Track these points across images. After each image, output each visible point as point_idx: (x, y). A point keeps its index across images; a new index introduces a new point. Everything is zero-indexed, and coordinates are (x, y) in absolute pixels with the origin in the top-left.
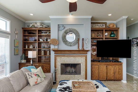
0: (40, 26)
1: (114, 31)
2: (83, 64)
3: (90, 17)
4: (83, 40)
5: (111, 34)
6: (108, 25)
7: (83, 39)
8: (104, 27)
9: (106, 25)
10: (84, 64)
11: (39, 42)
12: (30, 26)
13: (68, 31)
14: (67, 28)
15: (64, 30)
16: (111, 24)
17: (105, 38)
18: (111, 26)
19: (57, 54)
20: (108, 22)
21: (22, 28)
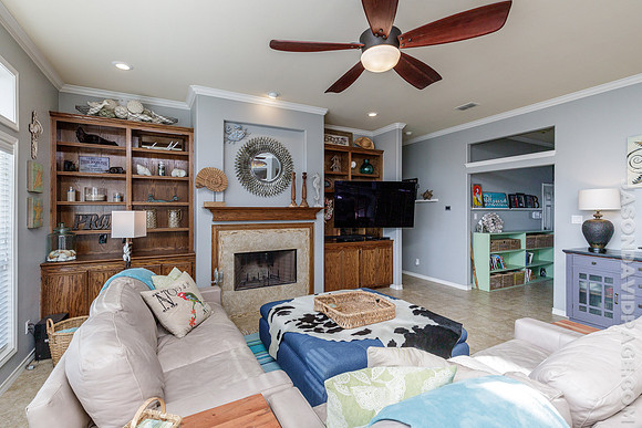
0: (142, 117)
1: (371, 157)
2: (303, 250)
3: (324, 112)
4: (305, 178)
5: (364, 166)
6: (354, 140)
7: (305, 174)
8: (347, 145)
9: (350, 140)
10: (307, 250)
11: (135, 176)
12: (93, 111)
13: (258, 147)
14: (254, 135)
15: (244, 143)
16: (364, 138)
17: (353, 177)
18: (365, 144)
19: (222, 220)
20: (356, 132)
21: (52, 114)
